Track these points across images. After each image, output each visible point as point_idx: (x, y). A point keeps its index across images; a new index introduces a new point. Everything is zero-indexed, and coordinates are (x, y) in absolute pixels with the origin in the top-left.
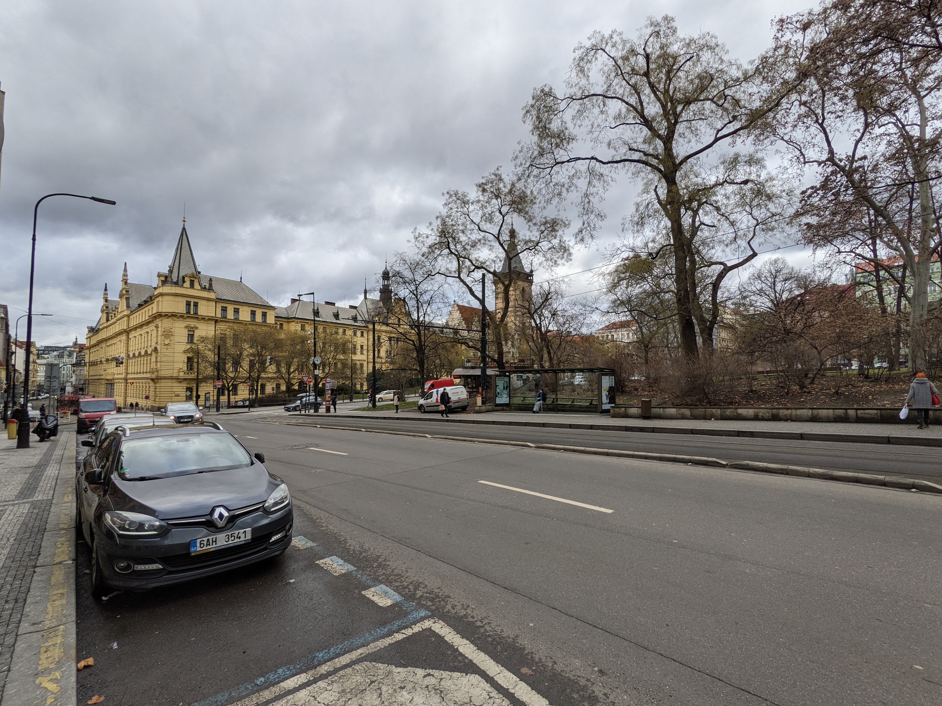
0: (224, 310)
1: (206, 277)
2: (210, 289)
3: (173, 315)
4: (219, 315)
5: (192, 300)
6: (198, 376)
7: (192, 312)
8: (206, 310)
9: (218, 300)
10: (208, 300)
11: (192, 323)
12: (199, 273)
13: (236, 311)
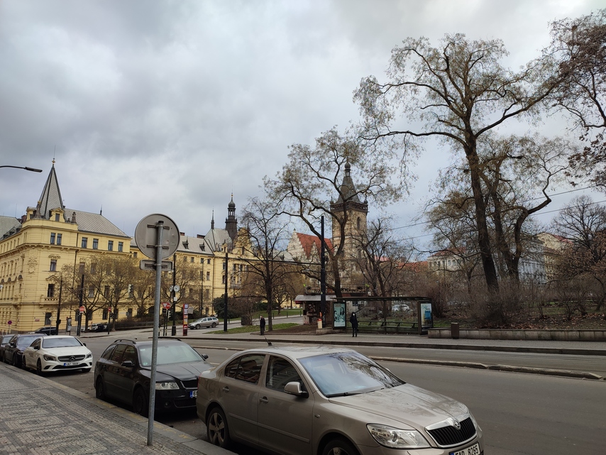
0: (85, 240)
1: (69, 210)
2: (73, 222)
3: (39, 246)
4: (80, 245)
5: (57, 232)
6: (60, 302)
7: (56, 243)
8: (68, 240)
9: (80, 232)
10: (71, 231)
11: (55, 253)
12: (64, 207)
13: (96, 242)
